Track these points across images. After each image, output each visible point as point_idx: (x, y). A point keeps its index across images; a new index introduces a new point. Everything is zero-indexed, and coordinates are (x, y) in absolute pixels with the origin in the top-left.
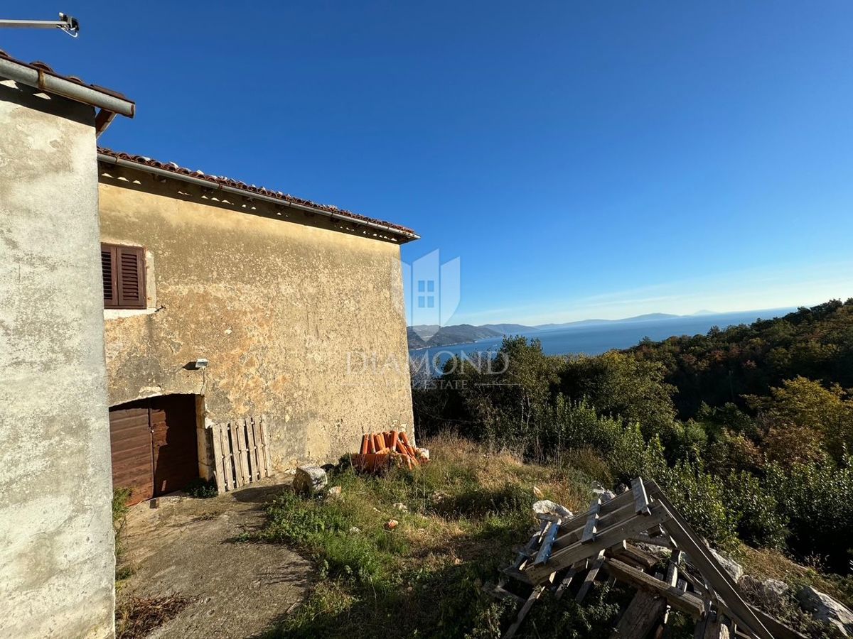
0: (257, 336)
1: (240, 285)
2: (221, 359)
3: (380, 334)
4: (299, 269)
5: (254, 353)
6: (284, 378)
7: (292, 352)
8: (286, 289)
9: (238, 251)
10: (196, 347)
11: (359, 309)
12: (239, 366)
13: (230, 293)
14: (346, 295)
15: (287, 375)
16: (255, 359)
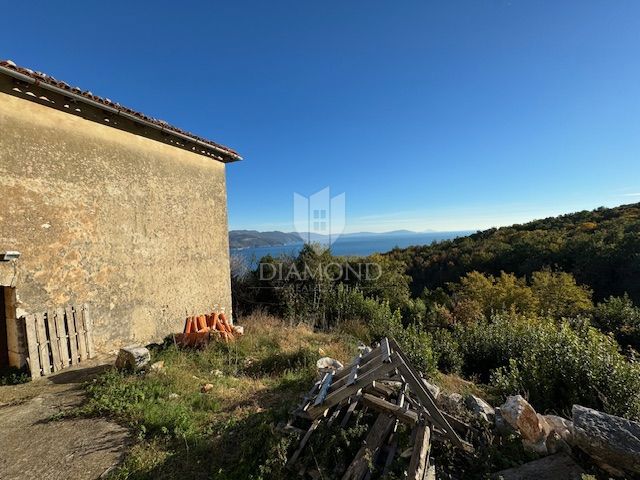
0: (79, 231)
1: (60, 182)
2: (37, 253)
3: (205, 234)
4: (128, 173)
5: (77, 247)
6: (109, 271)
7: (118, 247)
8: (113, 190)
9: (59, 149)
10: (5, 239)
11: (187, 213)
12: (58, 259)
13: (49, 189)
14: (175, 200)
15: (113, 268)
16: (77, 252)
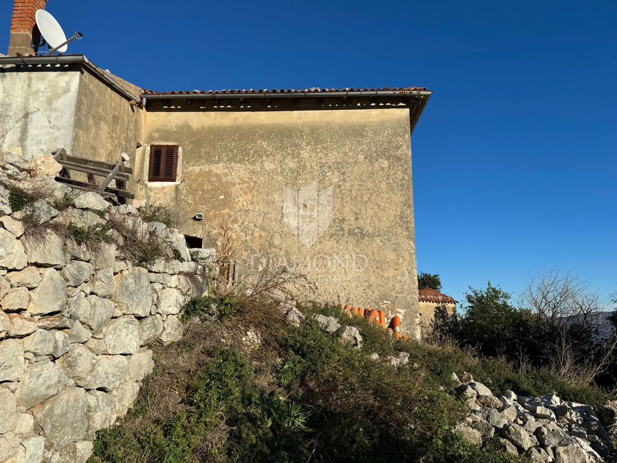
0: (242, 201)
1: (233, 164)
2: (215, 216)
4: (282, 148)
5: (239, 213)
6: (261, 236)
7: (269, 215)
8: (269, 165)
9: (234, 140)
10: (201, 206)
12: (227, 222)
13: (226, 170)
15: (263, 234)
16: (239, 218)
